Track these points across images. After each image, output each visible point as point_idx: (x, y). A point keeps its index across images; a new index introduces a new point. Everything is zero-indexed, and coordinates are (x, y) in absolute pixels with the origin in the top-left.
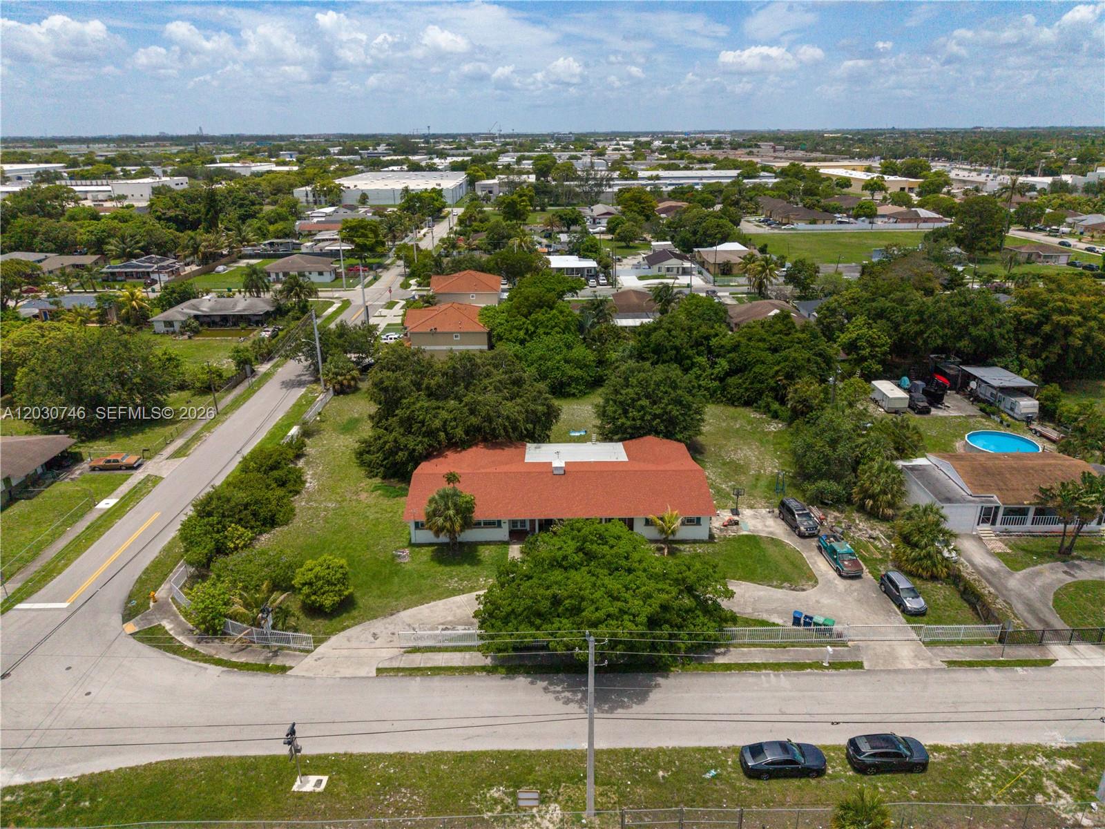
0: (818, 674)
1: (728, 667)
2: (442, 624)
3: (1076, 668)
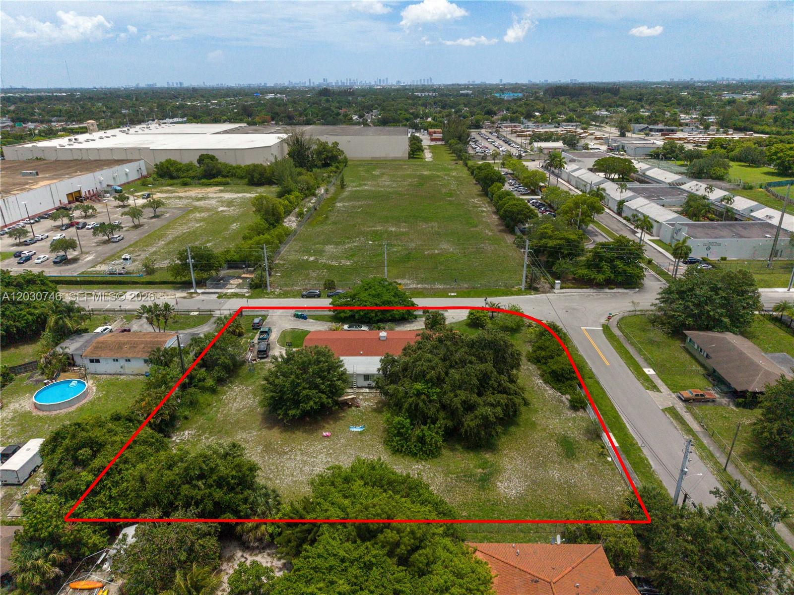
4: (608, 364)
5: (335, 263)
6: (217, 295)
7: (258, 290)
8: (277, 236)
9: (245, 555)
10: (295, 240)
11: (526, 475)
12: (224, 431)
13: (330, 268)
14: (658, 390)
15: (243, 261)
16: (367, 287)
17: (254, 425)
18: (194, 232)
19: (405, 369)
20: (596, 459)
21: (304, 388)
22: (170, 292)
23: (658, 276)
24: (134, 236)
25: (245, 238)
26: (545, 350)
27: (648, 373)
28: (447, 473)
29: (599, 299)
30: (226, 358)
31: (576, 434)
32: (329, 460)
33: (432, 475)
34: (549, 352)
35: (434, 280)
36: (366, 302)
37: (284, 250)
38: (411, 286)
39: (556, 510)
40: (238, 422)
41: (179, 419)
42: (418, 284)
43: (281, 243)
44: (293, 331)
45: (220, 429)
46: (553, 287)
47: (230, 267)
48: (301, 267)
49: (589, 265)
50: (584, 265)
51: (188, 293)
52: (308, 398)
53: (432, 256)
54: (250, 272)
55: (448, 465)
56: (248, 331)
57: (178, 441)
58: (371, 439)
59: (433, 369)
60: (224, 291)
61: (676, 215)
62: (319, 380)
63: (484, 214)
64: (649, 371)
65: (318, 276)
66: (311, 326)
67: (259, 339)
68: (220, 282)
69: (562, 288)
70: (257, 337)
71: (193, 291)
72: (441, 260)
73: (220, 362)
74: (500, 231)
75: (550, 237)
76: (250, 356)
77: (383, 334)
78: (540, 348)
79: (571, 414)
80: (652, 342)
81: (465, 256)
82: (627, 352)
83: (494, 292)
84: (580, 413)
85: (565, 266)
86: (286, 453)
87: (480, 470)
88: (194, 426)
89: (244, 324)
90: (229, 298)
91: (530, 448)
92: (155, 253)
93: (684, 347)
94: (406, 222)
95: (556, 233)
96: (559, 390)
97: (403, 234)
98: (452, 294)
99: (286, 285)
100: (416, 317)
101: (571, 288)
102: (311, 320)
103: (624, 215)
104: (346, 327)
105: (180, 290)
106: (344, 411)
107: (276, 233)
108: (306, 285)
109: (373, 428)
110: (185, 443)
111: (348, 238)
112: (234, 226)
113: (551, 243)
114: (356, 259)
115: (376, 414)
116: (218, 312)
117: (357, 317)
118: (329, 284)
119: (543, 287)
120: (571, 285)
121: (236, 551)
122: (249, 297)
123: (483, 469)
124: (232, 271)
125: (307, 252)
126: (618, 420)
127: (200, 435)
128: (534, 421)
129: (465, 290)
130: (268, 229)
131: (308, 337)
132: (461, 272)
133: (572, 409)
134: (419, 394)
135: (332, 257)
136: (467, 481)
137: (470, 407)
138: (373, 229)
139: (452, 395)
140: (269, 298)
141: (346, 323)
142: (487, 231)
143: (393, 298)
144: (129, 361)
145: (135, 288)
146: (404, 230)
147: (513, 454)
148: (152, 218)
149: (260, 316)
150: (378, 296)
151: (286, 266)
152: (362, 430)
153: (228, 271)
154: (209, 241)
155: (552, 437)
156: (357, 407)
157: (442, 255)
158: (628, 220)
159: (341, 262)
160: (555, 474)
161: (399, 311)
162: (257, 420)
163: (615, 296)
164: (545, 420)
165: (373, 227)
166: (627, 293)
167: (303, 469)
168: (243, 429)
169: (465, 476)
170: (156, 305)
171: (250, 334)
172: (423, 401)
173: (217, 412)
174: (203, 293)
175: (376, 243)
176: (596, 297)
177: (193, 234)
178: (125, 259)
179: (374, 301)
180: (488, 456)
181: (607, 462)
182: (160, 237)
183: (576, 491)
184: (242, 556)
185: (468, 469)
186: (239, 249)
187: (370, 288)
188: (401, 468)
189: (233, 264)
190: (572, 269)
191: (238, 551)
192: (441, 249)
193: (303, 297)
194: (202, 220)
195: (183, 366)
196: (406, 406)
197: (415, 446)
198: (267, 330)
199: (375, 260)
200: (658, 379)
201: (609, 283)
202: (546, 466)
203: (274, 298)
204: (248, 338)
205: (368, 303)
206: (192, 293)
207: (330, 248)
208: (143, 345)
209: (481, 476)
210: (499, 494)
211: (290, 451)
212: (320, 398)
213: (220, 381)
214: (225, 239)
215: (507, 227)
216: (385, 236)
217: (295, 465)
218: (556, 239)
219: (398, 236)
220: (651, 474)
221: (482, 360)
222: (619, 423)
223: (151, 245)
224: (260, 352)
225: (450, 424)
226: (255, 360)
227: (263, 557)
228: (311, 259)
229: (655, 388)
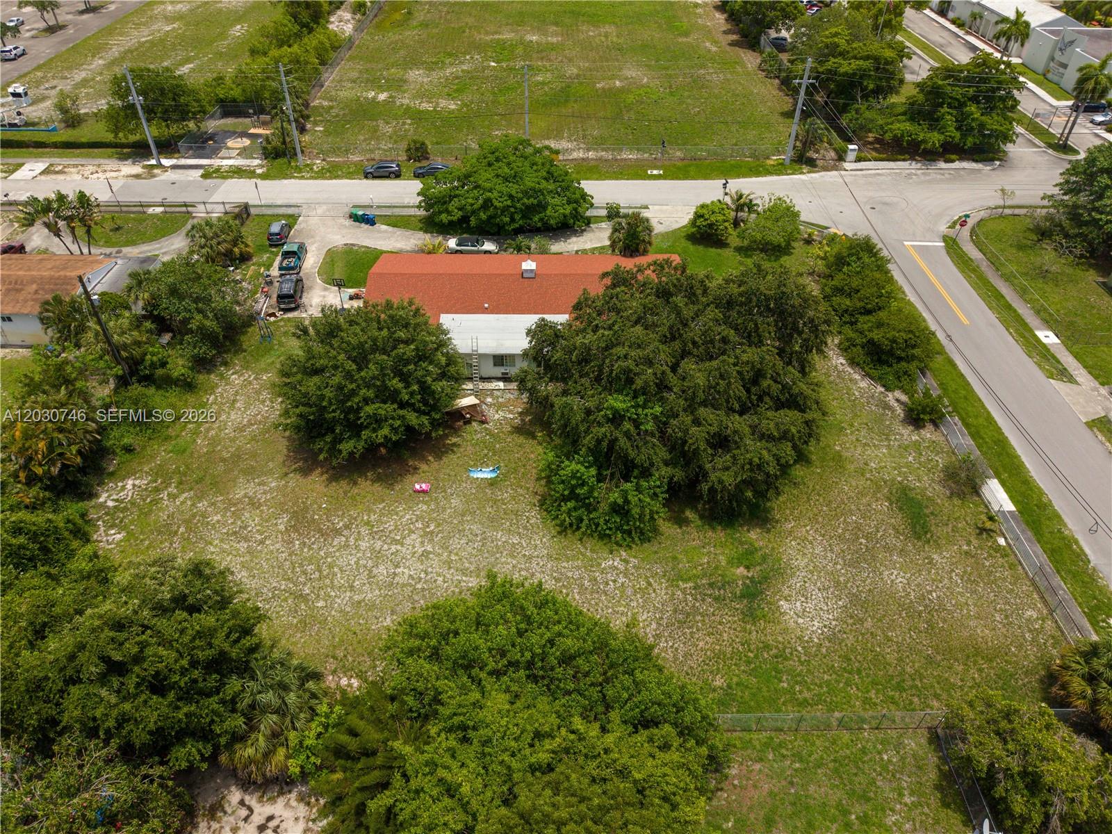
4: (965, 321)
5: (426, 106)
6: (201, 172)
7: (280, 161)
8: (316, 49)
9: (247, 798)
10: (351, 59)
11: (838, 583)
12: (208, 480)
13: (419, 117)
14: (1071, 380)
15: (249, 101)
16: (492, 157)
17: (271, 465)
18: (162, 41)
19: (584, 360)
20: (975, 542)
21: (366, 401)
22: (112, 164)
23: (1032, 137)
24: (45, 48)
25: (254, 52)
26: (849, 295)
27: (1045, 341)
28: (674, 579)
29: (929, 182)
30: (206, 317)
31: (928, 485)
32: (429, 548)
33: (643, 584)
34: (860, 300)
35: (619, 144)
36: (490, 191)
37: (330, 78)
38: (575, 155)
39: (908, 669)
40: (237, 457)
41: (114, 453)
42: (588, 150)
43: (323, 63)
44: (349, 250)
45: (201, 474)
46: (841, 157)
47: (226, 114)
48: (363, 113)
49: (915, 113)
50: (904, 114)
51: (144, 167)
52: (378, 421)
53: (610, 93)
54: (264, 124)
55: (675, 558)
56: (261, 249)
57: (110, 504)
58: (513, 498)
59: (650, 363)
60: (216, 162)
61: (1059, 14)
62: (395, 383)
63: (699, 10)
64: (1048, 337)
65: (395, 132)
66: (385, 239)
67: (280, 269)
68: (204, 144)
69: (859, 160)
70: (276, 264)
71: (153, 162)
72: (629, 101)
73: (193, 325)
74: (733, 44)
75: (842, 54)
76: (263, 304)
77: (529, 265)
78: (839, 291)
79: (907, 434)
80: (1044, 274)
81: (672, 94)
82: (999, 296)
83: (733, 167)
84: (928, 433)
85: (868, 114)
86: (338, 532)
87: (741, 571)
88: (146, 469)
89: (252, 236)
90: (224, 178)
91: (836, 517)
92: (84, 83)
93: (1104, 284)
94: (556, 24)
95: (854, 45)
96: (880, 380)
97: (553, 47)
98: (655, 172)
99: (335, 151)
100: (588, 222)
101: (876, 160)
102: (384, 227)
103: (951, 15)
104: (452, 243)
105: (130, 161)
106: (456, 431)
107: (315, 43)
108: (372, 151)
109: (516, 471)
110: (126, 509)
111: (450, 55)
112: (237, 30)
113: (846, 67)
114: (467, 97)
115: (521, 440)
116: (201, 208)
117: (473, 221)
118: (417, 149)
119: (824, 158)
120: (874, 154)
121: (228, 787)
122: (264, 177)
123: (747, 568)
124: (230, 121)
125: (373, 82)
126: (1003, 448)
127: (157, 490)
128: (838, 452)
129: (679, 164)
130: (298, 36)
131: (376, 269)
132: (668, 125)
133: (910, 423)
134: (616, 418)
135: (423, 95)
136: (716, 599)
137: (721, 442)
138: (496, 37)
139: (689, 420)
140: (302, 178)
141: (453, 236)
142: (708, 44)
143: (544, 184)
144: (9, 319)
145: (40, 156)
146: (555, 40)
147: (807, 530)
148: (82, 12)
149: (284, 216)
150: (515, 178)
151: (334, 112)
152: (493, 475)
153: (223, 121)
154: (188, 60)
155: (879, 488)
156: (483, 422)
157: (629, 91)
158: (961, 25)
159: (437, 104)
160: (896, 578)
161: (557, 208)
162: (279, 452)
163: (957, 176)
164: (859, 450)
165: (496, 33)
166: (979, 170)
167: (375, 571)
168: (250, 473)
169: (711, 585)
170: (61, 198)
171: (265, 256)
172: (627, 434)
173: (196, 433)
174: (174, 167)
175: (504, 65)
176: (922, 178)
177: (160, 45)
178: (15, 95)
179: (505, 190)
180: (754, 535)
181: (998, 548)
182: (97, 51)
183: (945, 621)
184: (242, 803)
185: (716, 568)
186: (241, 76)
187: (498, 160)
188: (578, 568)
189: (230, 108)
190: (880, 122)
191: (233, 788)
192: (627, 78)
193: (366, 177)
194: (179, 17)
195: (108, 340)
196: (588, 440)
197: (607, 522)
198: (295, 248)
199: (502, 99)
200: (1067, 353)
201: (949, 151)
202: (874, 558)
203: (312, 178)
204: (259, 265)
205: (496, 194)
206: (152, 166)
207: (416, 75)
208: (34, 286)
209: (744, 583)
210: (785, 631)
211: (347, 527)
212: (403, 418)
213: (203, 364)
214: (220, 55)
215: (744, 36)
216: (520, 50)
217: (357, 563)
218: (855, 58)
219: (543, 51)
220: (1091, 576)
221: (753, 338)
222: (1008, 455)
223: (78, 66)
224: (281, 298)
225: (679, 474)
226: (273, 315)
227: (287, 805)
228: (382, 97)
229: (1063, 374)
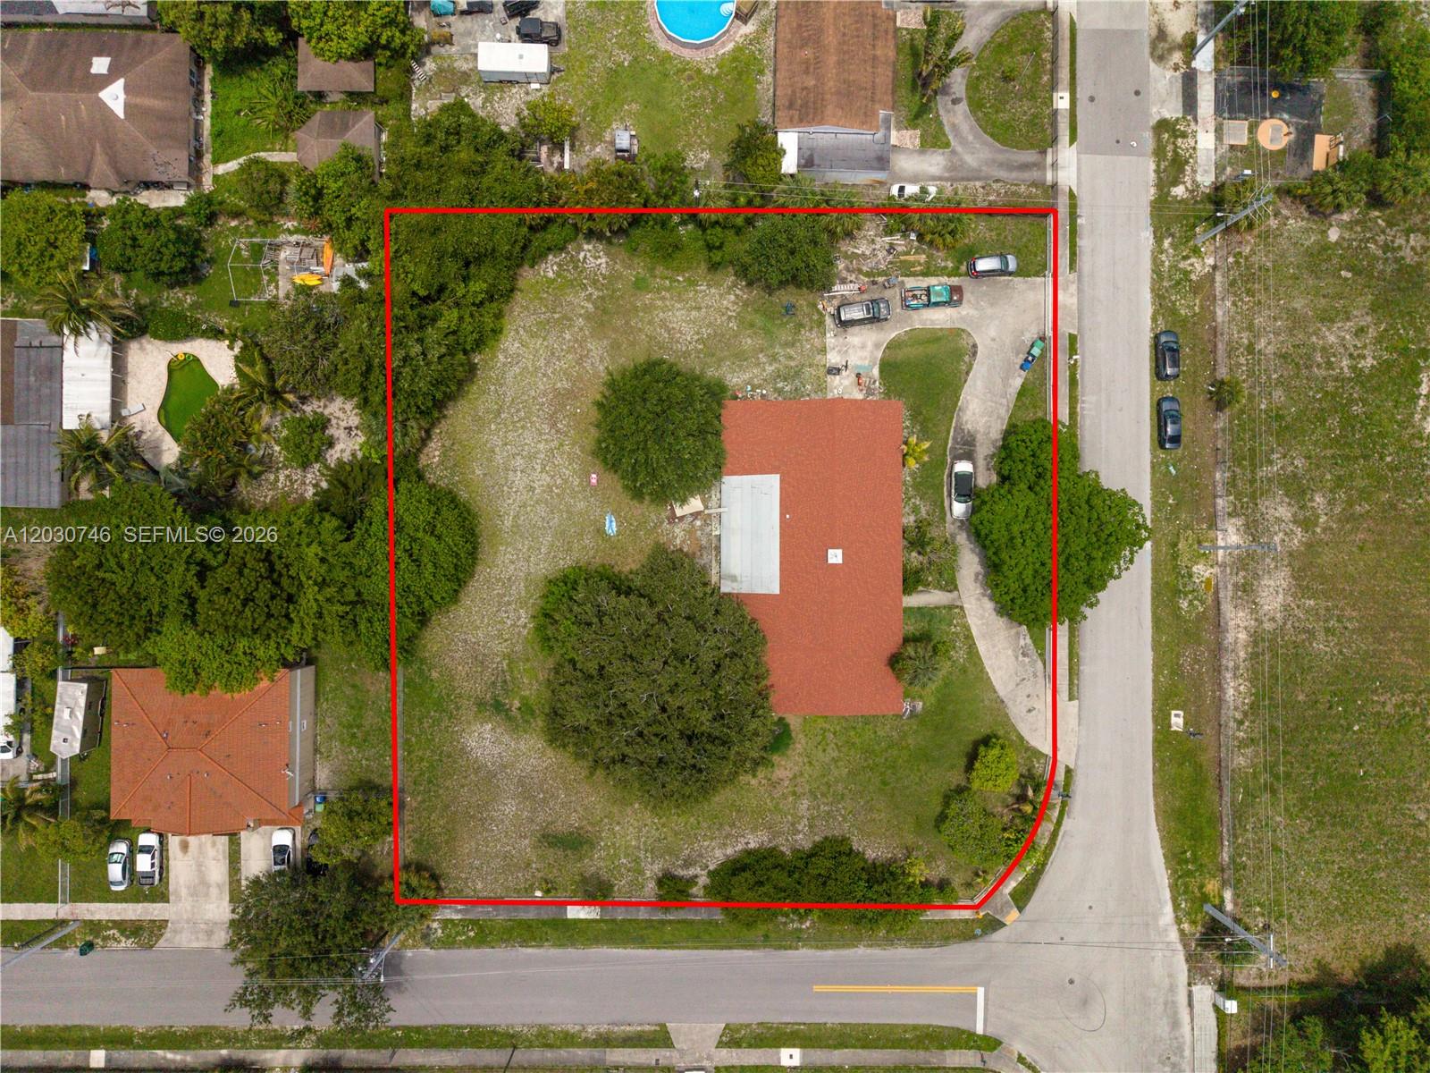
0: (1082, 370)
1: (1073, 414)
2: (1017, 658)
3: (1079, 169)
4: (817, 988)
11: (506, 767)
27: (786, 1052)
28: (510, 658)
32: (538, 491)
33: (506, 636)
40: (631, 332)
55: (527, 660)
57: (582, 255)
58: (584, 548)
64: (791, 1057)
79: (652, 870)
84: (652, 887)
86: (554, 425)
87: (517, 704)
88: (616, 268)
91: (564, 784)
109: (614, 548)
110: (577, 268)
115: (648, 550)
123: (519, 709)
127: (596, 283)
128: (631, 805)
133: (664, 876)
136: (494, 683)
147: (551, 758)
155: (592, 824)
160: (509, 808)
164: (634, 823)
167: (519, 457)
168: (614, 347)
169: (505, 682)
183: (475, 827)
185: (519, 688)
202: (526, 798)
209: (506, 704)
210: (469, 723)
211: (558, 431)
217: (526, 444)
229: (731, 1042)
